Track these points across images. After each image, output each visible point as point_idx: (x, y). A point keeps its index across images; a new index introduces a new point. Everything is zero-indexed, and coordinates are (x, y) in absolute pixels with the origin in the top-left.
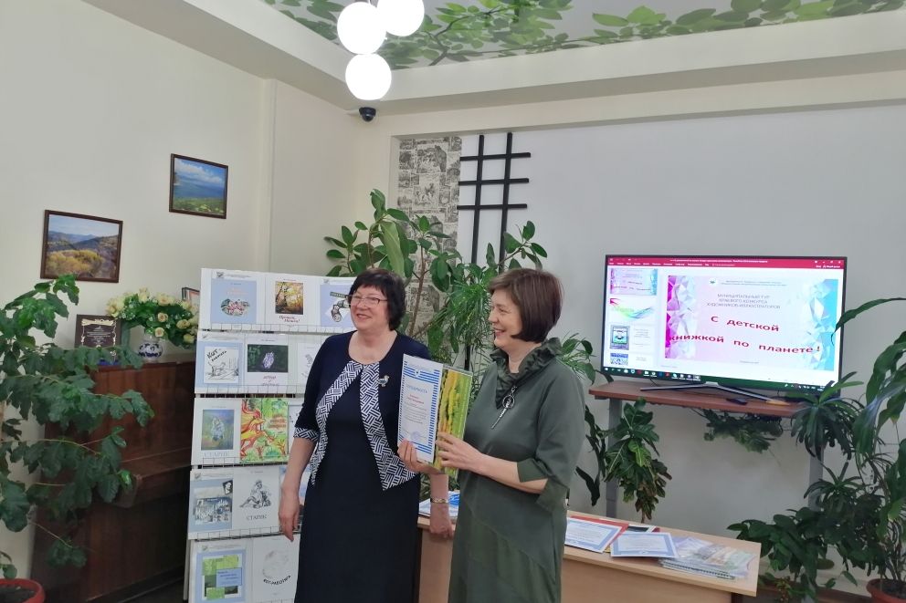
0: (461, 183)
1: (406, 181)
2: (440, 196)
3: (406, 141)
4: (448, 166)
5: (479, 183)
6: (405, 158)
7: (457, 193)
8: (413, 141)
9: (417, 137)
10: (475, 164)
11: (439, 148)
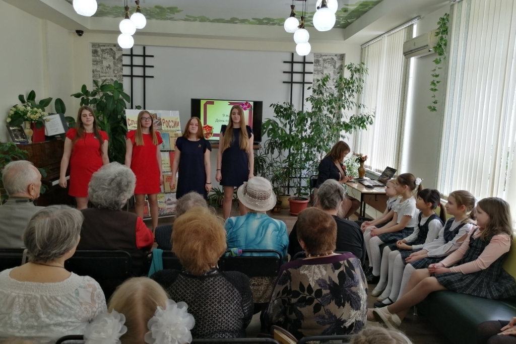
0: (124, 65)
1: (95, 62)
2: (114, 70)
3: (94, 45)
4: (117, 57)
5: (132, 66)
6: (95, 52)
7: (122, 69)
8: (99, 45)
9: (101, 43)
10: (129, 58)
11: (111, 49)
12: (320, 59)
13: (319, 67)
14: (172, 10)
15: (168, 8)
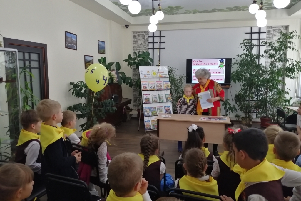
0: (149, 43)
1: (134, 42)
2: (144, 46)
3: (134, 33)
4: (146, 38)
5: (153, 43)
6: (134, 36)
7: (148, 45)
8: (136, 32)
9: (137, 31)
10: (152, 38)
11: (143, 34)
12: (271, 30)
13: (270, 35)
14: (178, 8)
15: (176, 7)
